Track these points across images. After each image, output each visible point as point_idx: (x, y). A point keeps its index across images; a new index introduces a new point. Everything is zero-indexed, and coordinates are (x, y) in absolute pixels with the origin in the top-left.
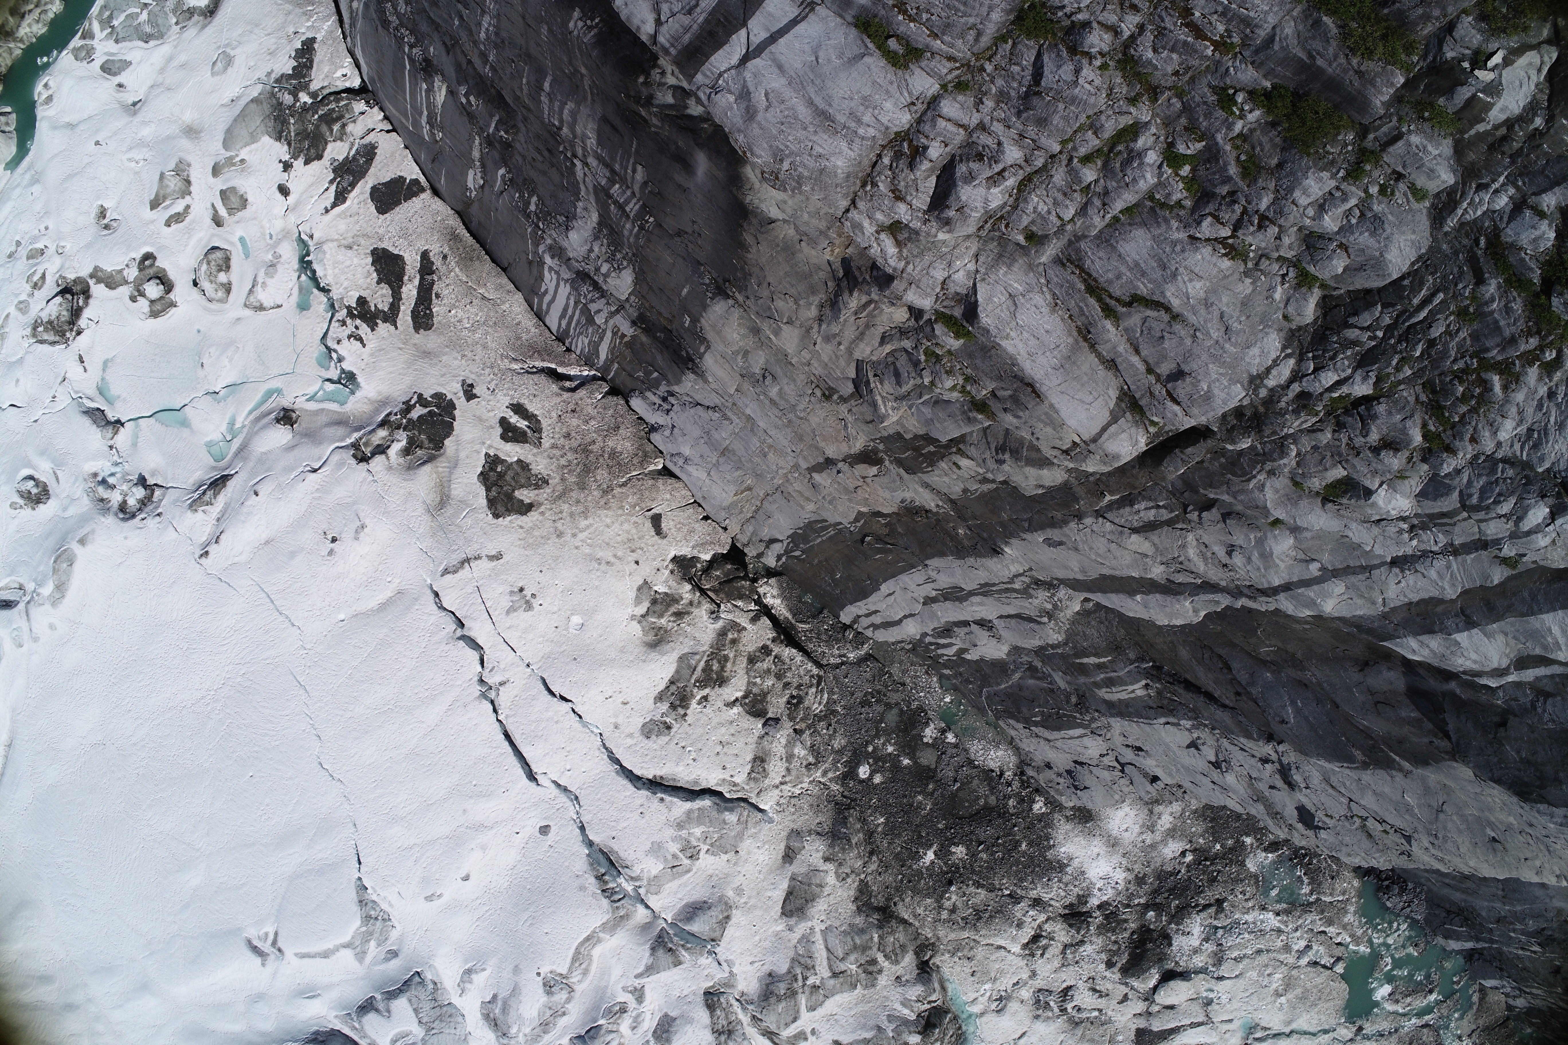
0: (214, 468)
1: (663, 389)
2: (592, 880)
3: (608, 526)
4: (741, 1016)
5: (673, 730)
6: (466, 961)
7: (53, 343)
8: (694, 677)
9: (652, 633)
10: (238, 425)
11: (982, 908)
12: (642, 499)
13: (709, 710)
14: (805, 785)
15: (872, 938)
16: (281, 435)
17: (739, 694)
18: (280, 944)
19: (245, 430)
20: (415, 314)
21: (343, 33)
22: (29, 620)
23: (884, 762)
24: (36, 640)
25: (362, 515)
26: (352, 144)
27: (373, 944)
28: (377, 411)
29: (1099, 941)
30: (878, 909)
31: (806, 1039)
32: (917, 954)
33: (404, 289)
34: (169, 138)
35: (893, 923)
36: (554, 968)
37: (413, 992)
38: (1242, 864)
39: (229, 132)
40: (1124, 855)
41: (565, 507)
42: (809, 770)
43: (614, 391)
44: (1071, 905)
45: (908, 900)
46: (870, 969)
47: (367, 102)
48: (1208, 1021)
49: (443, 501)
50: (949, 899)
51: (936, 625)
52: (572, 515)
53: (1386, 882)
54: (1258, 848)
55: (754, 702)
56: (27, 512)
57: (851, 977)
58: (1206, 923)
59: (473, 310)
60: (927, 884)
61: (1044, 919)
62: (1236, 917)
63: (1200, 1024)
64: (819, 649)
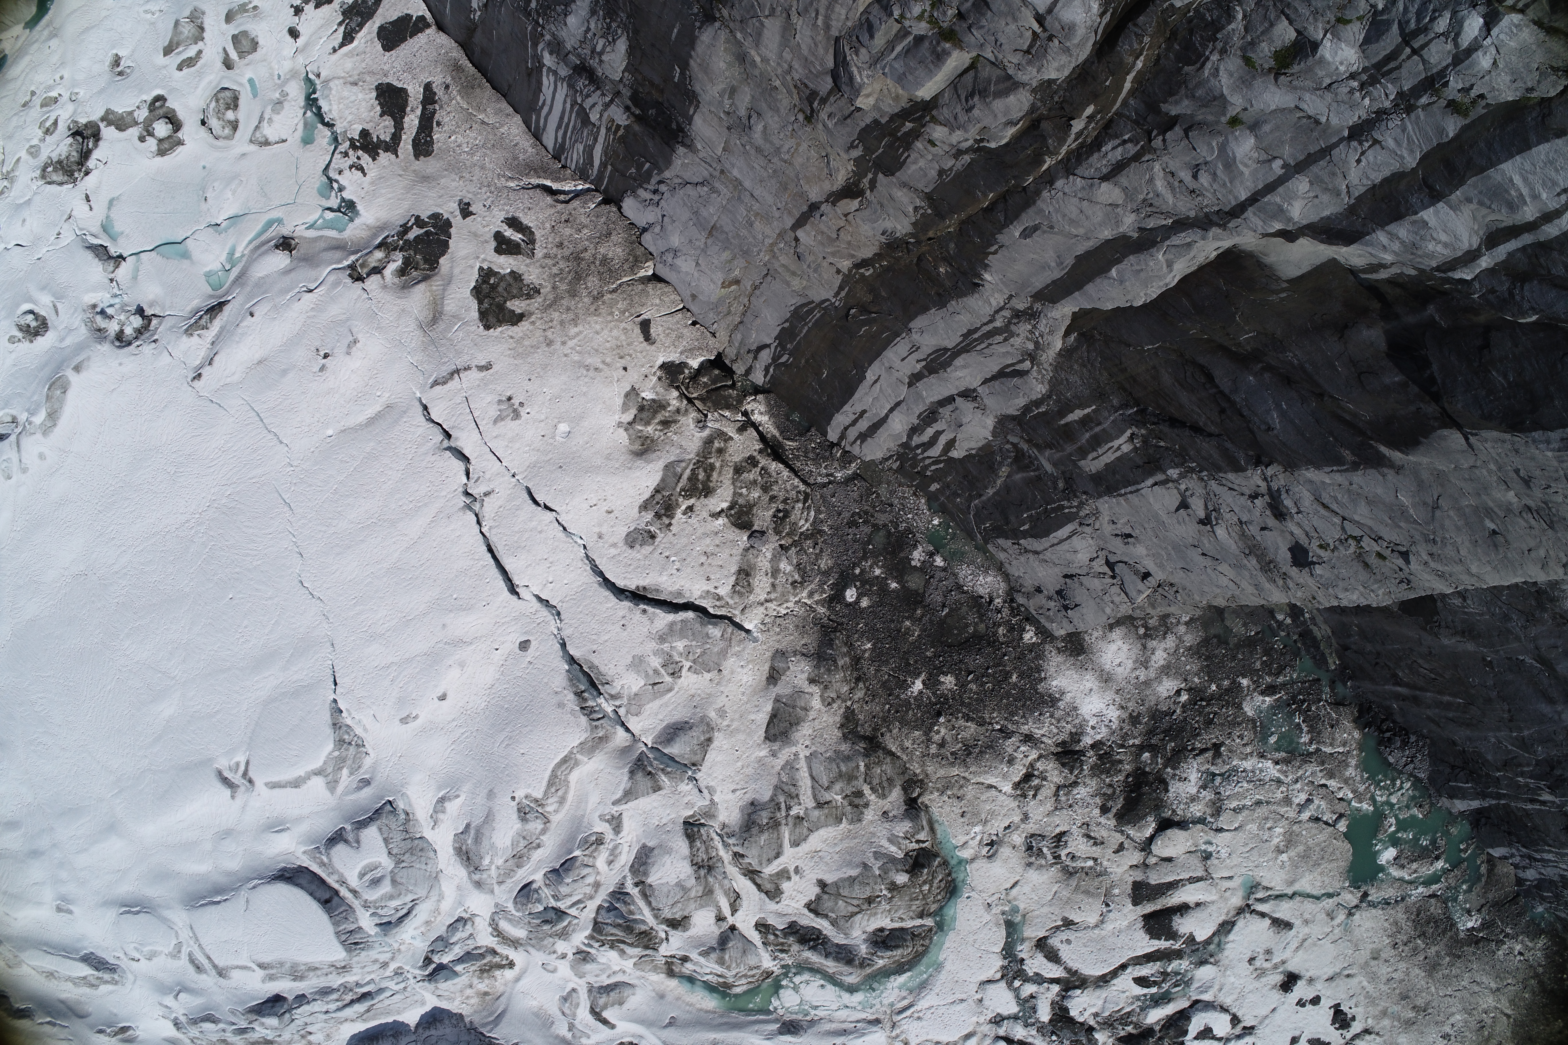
0: (211, 297)
1: (653, 181)
2: (571, 696)
3: (598, 333)
4: (722, 852)
5: (658, 540)
6: (440, 788)
7: (62, 183)
8: (680, 485)
9: (639, 442)
10: (237, 255)
11: (972, 743)
12: (631, 305)
13: (693, 520)
14: (791, 605)
15: (858, 766)
16: (280, 260)
17: (725, 505)
18: (251, 774)
19: (245, 259)
20: (416, 143)
22: (19, 450)
23: (871, 585)
24: (24, 470)
25: (354, 330)
27: (345, 772)
28: (375, 236)
29: (1093, 783)
30: (864, 738)
31: (789, 878)
32: (904, 789)
33: (406, 120)
35: (880, 753)
36: (529, 791)
37: (384, 820)
38: (1239, 707)
40: (1117, 692)
41: (556, 315)
42: (795, 588)
43: (606, 201)
44: (1064, 743)
45: (895, 731)
46: (856, 802)
48: (1207, 877)
49: (435, 317)
50: (938, 732)
51: (921, 408)
52: (562, 323)
53: (1388, 735)
54: (1255, 690)
55: (740, 514)
56: (25, 346)
57: (836, 808)
58: (1203, 769)
59: (473, 135)
60: (915, 715)
61: (1035, 756)
62: (1234, 763)
63: (1199, 879)
64: (807, 468)
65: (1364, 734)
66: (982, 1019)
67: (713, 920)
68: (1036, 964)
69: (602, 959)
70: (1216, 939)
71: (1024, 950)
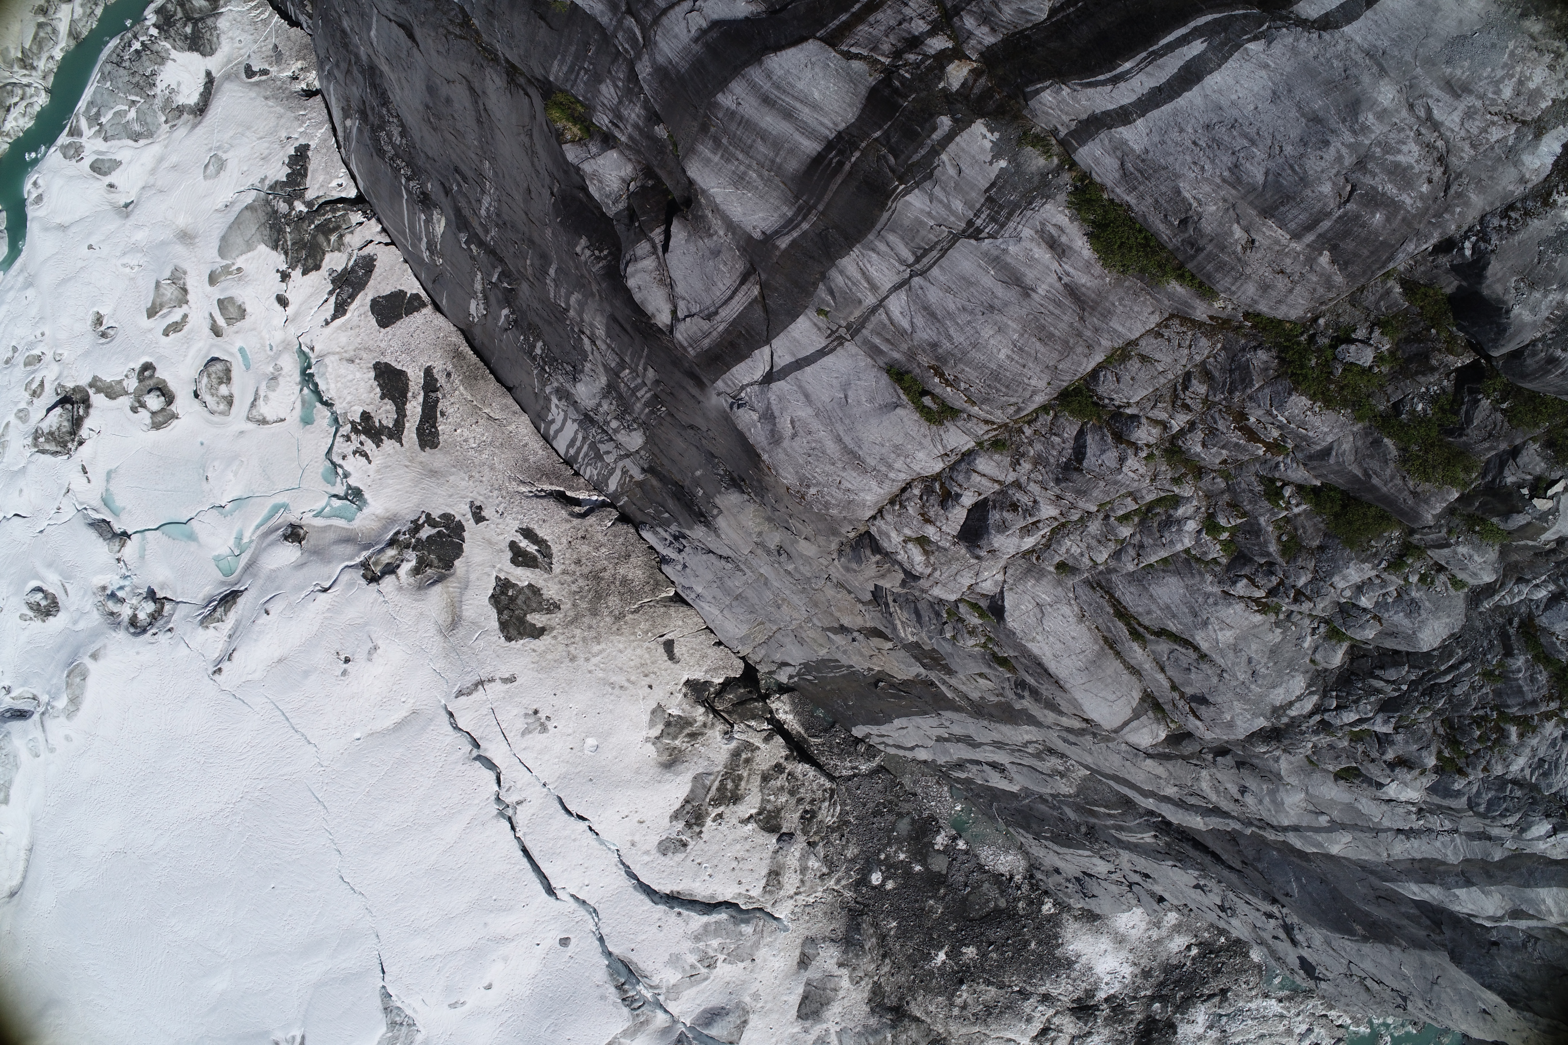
0: (223, 583)
1: (674, 528)
2: (613, 990)
3: (621, 652)
5: (689, 848)
7: (55, 453)
8: (709, 796)
9: (667, 753)
10: (246, 540)
11: (992, 1004)
12: (654, 625)
13: (723, 828)
14: (819, 894)
15: (885, 1038)
16: (289, 553)
17: (754, 811)
19: (253, 545)
20: (420, 431)
21: (337, 141)
22: (44, 731)
23: (897, 869)
24: (52, 750)
25: (374, 636)
26: (351, 255)
28: (385, 529)
29: (1106, 1032)
30: (891, 1009)
33: (408, 406)
34: (163, 243)
35: (906, 1022)
38: (1246, 955)
39: (224, 239)
40: (1131, 951)
41: (578, 632)
42: (823, 880)
43: (624, 518)
44: (1079, 999)
45: (920, 999)
47: (364, 213)
49: (455, 622)
50: (960, 997)
51: (948, 757)
52: (584, 640)
55: (768, 819)
56: (37, 624)
58: (1210, 1012)
59: (479, 430)
60: (938, 984)
61: (1052, 1013)
62: (1240, 1005)
64: (832, 762)
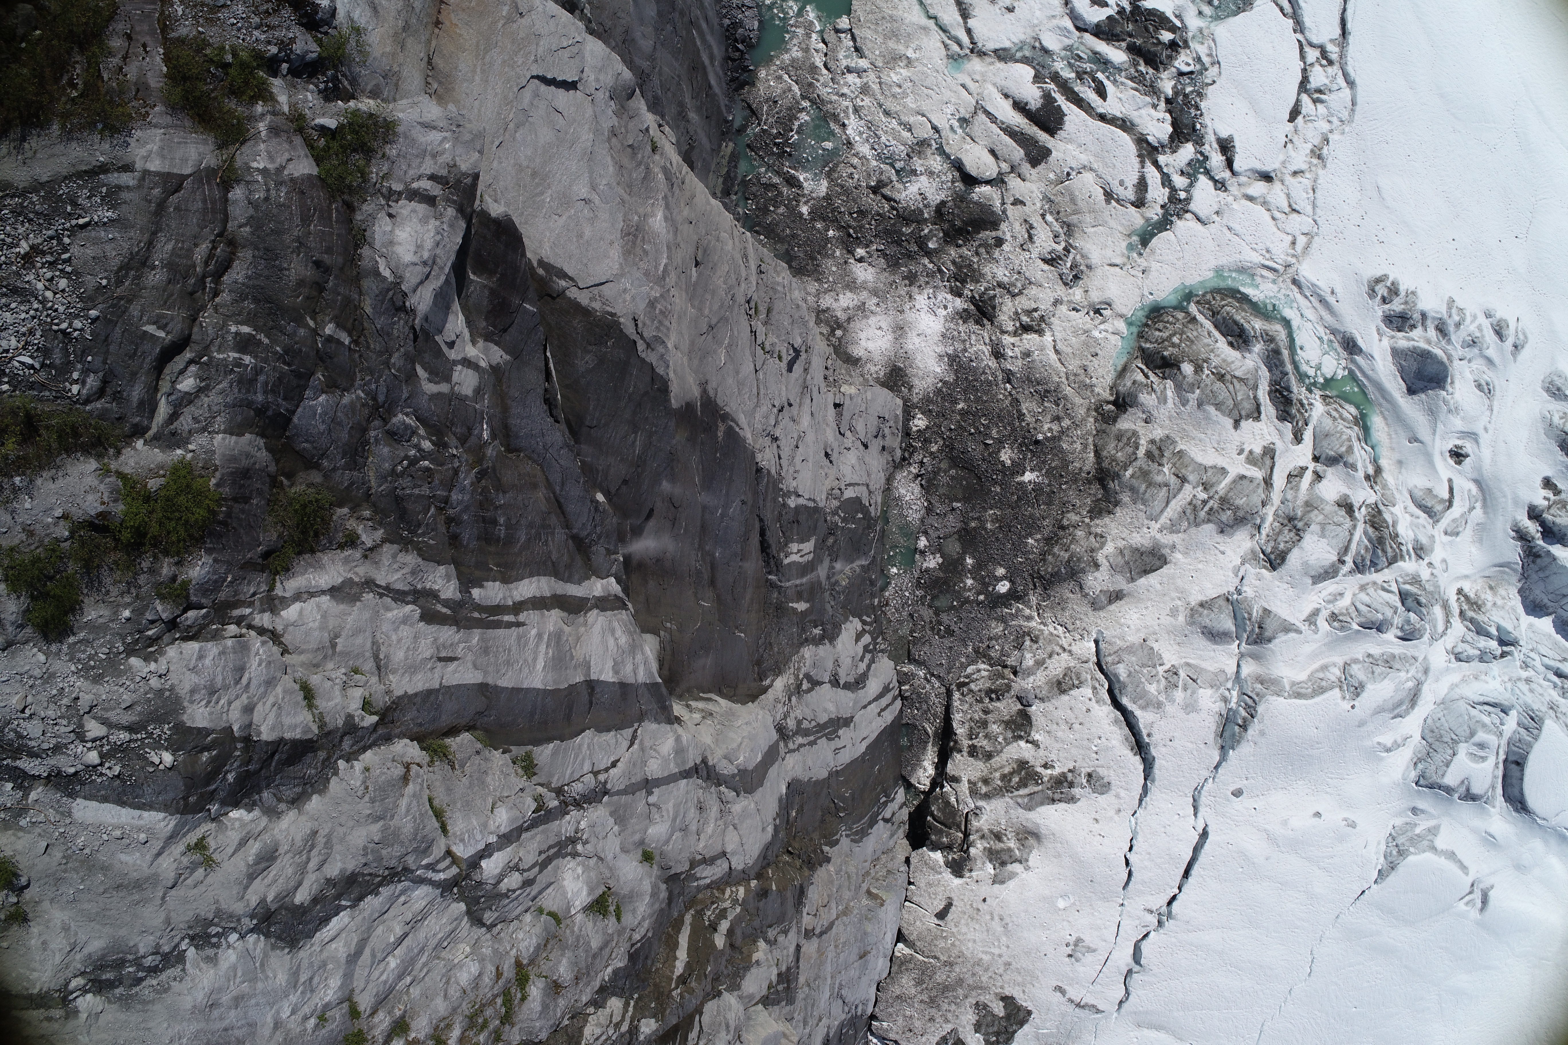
2: (1250, 731)
3: (974, 942)
4: (1270, 518)
5: (1089, 771)
8: (1036, 789)
9: (1027, 843)
11: (1037, 397)
12: (936, 938)
13: (1053, 757)
14: (1051, 628)
15: (1132, 476)
17: (1022, 743)
18: (1467, 889)
23: (983, 577)
27: (1417, 831)
29: (987, 270)
31: (1251, 452)
32: (1115, 420)
35: (1105, 464)
36: (1339, 701)
37: (1433, 778)
38: (828, 197)
40: (902, 312)
42: (1037, 637)
43: (874, 1020)
44: (977, 322)
45: (1077, 465)
46: (1156, 453)
48: (980, 108)
50: (1050, 430)
51: (858, 693)
52: (987, 970)
53: (740, 46)
54: (803, 196)
55: (1019, 727)
57: (1174, 465)
58: (900, 186)
60: (1053, 460)
61: (1006, 336)
62: (874, 163)
63: (988, 114)
64: (937, 704)
65: (756, 67)
66: (1230, 199)
67: (1324, 482)
68: (1157, 193)
69: (1411, 535)
70: (1019, 55)
71: (1154, 213)
